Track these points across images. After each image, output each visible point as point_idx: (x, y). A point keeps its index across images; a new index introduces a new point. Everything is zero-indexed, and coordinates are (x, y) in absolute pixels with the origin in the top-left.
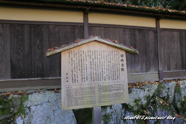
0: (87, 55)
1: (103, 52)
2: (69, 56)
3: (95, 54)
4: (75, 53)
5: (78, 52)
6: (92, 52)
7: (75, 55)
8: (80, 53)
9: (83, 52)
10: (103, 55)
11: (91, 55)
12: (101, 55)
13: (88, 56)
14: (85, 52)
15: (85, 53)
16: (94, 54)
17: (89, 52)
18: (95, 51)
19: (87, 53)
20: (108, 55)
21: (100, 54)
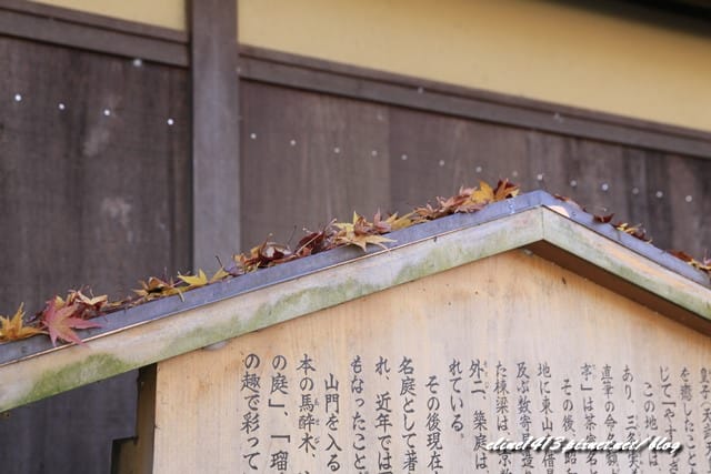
0: (446, 417)
1: (596, 383)
2: (250, 423)
3: (523, 404)
4: (319, 378)
5: (344, 376)
6: (490, 378)
7: (320, 413)
8: (375, 385)
9: (397, 378)
10: (600, 416)
11: (480, 420)
12: (578, 417)
13: (457, 425)
14: (421, 378)
15: (422, 393)
16: (513, 404)
17: (467, 383)
18: (522, 367)
19: (444, 392)
20: (651, 422)
21: (568, 405)
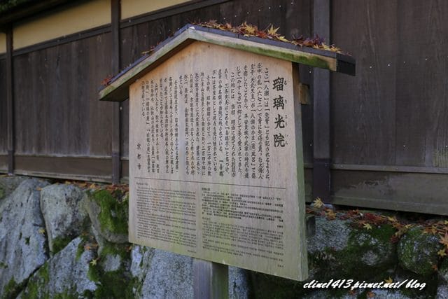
0: (178, 90)
1: (217, 76)
2: (143, 97)
3: (197, 84)
4: (154, 85)
5: (159, 83)
6: (189, 79)
7: (154, 93)
8: (165, 84)
9: (169, 81)
10: (217, 85)
11: (186, 90)
12: (211, 87)
13: (181, 93)
14: (173, 82)
15: (174, 85)
16: (194, 85)
17: (183, 81)
18: (196, 74)
19: (178, 84)
20: (233, 85)
21: (208, 83)
